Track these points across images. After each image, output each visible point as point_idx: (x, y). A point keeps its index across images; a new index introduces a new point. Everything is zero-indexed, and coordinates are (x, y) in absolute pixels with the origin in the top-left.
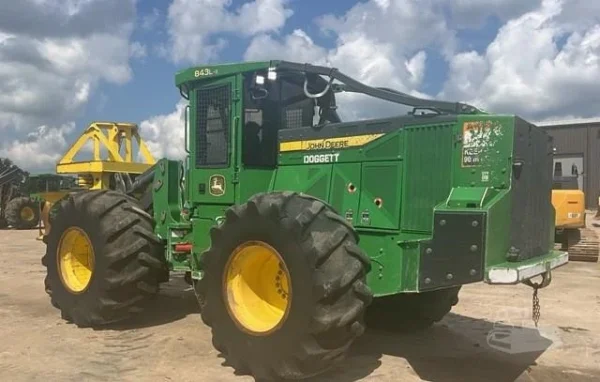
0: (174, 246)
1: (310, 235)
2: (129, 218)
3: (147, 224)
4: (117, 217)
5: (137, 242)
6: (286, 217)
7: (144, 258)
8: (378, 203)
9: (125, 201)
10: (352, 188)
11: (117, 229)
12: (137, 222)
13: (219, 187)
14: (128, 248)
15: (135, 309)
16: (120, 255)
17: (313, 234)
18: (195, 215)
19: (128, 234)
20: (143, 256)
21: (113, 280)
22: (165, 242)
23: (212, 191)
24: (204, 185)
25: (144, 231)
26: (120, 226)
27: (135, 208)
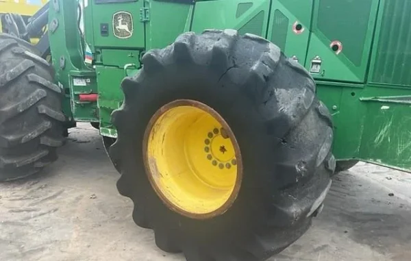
0: (77, 96)
1: (272, 93)
2: (22, 65)
3: (45, 72)
4: (8, 64)
5: (34, 94)
6: (235, 66)
7: (44, 111)
8: (335, 48)
9: (16, 45)
10: (299, 27)
11: (9, 79)
12: (31, 69)
13: (125, 27)
14: (24, 101)
15: (40, 165)
16: (15, 109)
17: (277, 92)
18: (99, 62)
19: (23, 84)
20: (43, 109)
21: (11, 138)
22: (67, 91)
23: (117, 32)
24: (107, 25)
25: (41, 80)
26: (11, 74)
27: (28, 53)
